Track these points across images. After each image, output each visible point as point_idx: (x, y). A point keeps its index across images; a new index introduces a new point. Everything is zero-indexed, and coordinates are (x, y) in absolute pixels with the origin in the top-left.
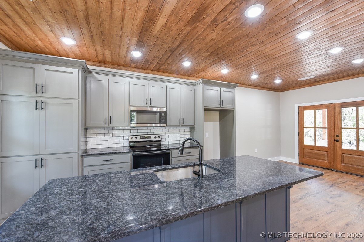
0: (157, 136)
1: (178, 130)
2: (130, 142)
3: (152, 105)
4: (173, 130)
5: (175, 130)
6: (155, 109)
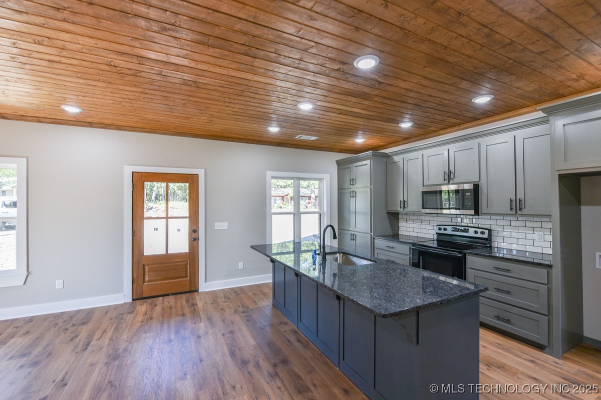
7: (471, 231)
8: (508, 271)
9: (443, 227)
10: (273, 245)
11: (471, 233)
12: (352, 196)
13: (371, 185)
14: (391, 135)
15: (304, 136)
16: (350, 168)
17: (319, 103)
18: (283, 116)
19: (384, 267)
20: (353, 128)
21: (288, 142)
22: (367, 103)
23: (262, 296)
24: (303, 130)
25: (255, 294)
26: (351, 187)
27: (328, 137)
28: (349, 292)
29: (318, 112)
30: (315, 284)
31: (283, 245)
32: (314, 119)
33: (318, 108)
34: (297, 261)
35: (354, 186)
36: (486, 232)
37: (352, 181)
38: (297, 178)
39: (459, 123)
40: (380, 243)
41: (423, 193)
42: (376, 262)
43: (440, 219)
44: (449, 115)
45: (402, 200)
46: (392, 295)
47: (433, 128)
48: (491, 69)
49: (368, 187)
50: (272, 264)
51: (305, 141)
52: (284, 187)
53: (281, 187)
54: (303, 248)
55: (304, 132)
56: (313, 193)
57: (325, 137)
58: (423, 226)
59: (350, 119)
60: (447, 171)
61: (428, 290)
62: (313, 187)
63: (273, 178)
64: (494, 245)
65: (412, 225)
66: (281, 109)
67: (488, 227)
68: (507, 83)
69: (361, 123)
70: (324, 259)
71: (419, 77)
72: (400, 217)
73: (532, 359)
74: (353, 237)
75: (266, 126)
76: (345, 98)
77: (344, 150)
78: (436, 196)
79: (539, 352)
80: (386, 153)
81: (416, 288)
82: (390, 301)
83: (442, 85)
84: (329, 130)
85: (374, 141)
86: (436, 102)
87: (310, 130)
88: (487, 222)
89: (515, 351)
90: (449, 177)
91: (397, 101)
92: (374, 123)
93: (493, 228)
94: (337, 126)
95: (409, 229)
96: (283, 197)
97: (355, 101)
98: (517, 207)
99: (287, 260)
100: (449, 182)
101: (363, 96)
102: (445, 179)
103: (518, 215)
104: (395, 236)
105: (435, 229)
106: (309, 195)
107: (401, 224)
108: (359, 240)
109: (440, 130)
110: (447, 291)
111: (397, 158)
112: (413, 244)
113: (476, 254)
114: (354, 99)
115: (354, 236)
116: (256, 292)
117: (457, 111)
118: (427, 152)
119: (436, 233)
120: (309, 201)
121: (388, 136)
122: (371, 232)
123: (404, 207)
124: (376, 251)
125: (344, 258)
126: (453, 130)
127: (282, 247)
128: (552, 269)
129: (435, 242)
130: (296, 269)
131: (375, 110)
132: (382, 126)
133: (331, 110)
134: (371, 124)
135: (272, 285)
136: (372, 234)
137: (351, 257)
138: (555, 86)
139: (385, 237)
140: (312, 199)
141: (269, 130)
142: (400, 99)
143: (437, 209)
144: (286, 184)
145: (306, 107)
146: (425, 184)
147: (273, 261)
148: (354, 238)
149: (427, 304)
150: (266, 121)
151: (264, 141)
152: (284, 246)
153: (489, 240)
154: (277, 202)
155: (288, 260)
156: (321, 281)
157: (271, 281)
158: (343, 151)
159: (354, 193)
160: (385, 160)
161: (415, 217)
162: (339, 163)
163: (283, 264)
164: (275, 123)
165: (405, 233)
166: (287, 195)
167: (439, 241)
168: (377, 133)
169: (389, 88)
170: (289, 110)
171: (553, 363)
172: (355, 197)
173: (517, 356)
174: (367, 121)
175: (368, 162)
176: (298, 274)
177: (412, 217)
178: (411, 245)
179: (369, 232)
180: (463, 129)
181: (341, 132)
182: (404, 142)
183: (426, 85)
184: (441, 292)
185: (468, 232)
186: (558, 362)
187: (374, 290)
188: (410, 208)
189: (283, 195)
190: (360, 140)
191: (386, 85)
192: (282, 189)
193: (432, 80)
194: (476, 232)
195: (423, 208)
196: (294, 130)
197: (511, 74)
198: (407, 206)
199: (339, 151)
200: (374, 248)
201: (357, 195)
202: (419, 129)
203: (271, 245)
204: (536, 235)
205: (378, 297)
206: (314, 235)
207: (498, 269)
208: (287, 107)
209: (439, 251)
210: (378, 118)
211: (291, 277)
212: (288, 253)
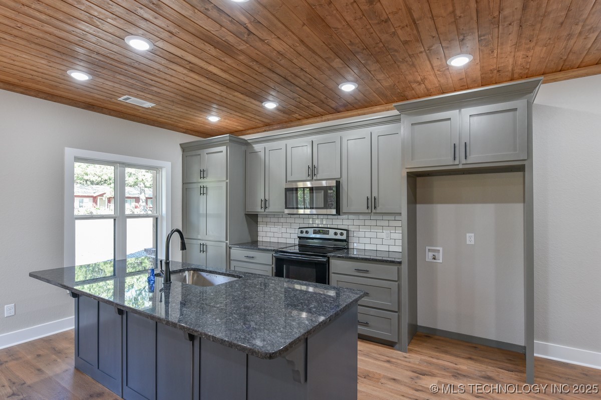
0: (339, 232)
1: (386, 223)
2: (300, 238)
3: (319, 177)
4: (374, 223)
5: (379, 223)
6: (324, 183)
7: (332, 232)
8: (367, 271)
9: (304, 230)
10: (77, 269)
11: (331, 235)
12: (202, 192)
13: (227, 179)
14: (252, 117)
15: (133, 98)
16: (200, 155)
17: (160, 44)
18: (98, 53)
19: (253, 283)
20: (206, 98)
21: (106, 105)
22: (229, 61)
23: (54, 357)
24: (131, 86)
25: (39, 356)
26: (200, 180)
27: (170, 106)
28: (214, 327)
29: (158, 59)
30: (153, 323)
31: (94, 268)
32: (152, 71)
33: (158, 53)
34: (120, 290)
35: (205, 180)
36: (345, 232)
37: (202, 173)
38: (120, 163)
39: (322, 114)
40: (238, 253)
41: (287, 190)
42: (240, 277)
43: (301, 221)
44: (316, 100)
45: (263, 199)
46: (273, 321)
47: (296, 116)
48: (364, 49)
49: (223, 181)
50: (73, 300)
51: (134, 107)
52: (98, 184)
53: (92, 183)
54: (129, 270)
55: (133, 91)
56: (143, 194)
57: (167, 105)
58: (284, 230)
59: (204, 83)
60: (311, 166)
61: (313, 306)
62: (142, 185)
63: (78, 159)
64: (351, 246)
65: (273, 229)
66: (94, 39)
67: (345, 227)
68: (372, 72)
69: (218, 92)
70: (168, 281)
71: (295, 37)
72: (260, 219)
73: (388, 359)
74: (203, 248)
75: (63, 68)
76: (201, 45)
77: (191, 130)
78: (293, 193)
79: (391, 350)
80: (245, 140)
81: (298, 306)
82: (273, 331)
83: (317, 57)
84: (172, 95)
85: (231, 122)
86: (306, 80)
87: (144, 91)
88: (346, 222)
89: (374, 355)
90: (312, 172)
91: (265, 67)
92: (234, 96)
93: (351, 228)
94: (185, 90)
95: (269, 234)
96: (95, 199)
97: (214, 54)
98: (372, 205)
99: (102, 290)
100: (312, 179)
101: (226, 49)
102: (309, 175)
103: (372, 214)
104: (253, 243)
105: (296, 232)
106: (137, 196)
107: (260, 229)
108: (211, 251)
109: (303, 119)
110: (331, 303)
111: (257, 147)
112: (277, 251)
113: (339, 257)
114: (213, 51)
115: (205, 246)
116: (41, 353)
117: (323, 97)
118: (291, 142)
119: (298, 237)
120: (137, 204)
121: (248, 118)
122: (227, 240)
123: (266, 208)
124: (233, 264)
125: (195, 278)
126: (315, 120)
127: (93, 271)
128: (401, 265)
129: (297, 247)
130: (117, 301)
131: (239, 76)
132: (243, 102)
133: (179, 60)
134: (230, 97)
135: (73, 333)
136: (228, 242)
137: (204, 274)
138: (404, 86)
139: (242, 245)
140: (141, 201)
141: (69, 77)
142: (269, 66)
143: (293, 208)
144: (100, 179)
145: (139, 45)
146: (288, 180)
147: (76, 295)
148: (205, 250)
149: (317, 326)
150: (64, 57)
151: (61, 97)
152: (97, 269)
153: (346, 241)
154: (84, 204)
155: (104, 291)
156: (162, 315)
157: (73, 327)
158: (190, 132)
159: (205, 189)
160: (243, 148)
161: (275, 220)
162: (185, 148)
163: (95, 297)
164: (81, 64)
165: (265, 239)
166: (102, 195)
167: (301, 246)
168: (236, 111)
169: (259, 44)
170: (109, 44)
171: (402, 358)
172: (206, 194)
173: (376, 359)
174: (227, 90)
175: (223, 148)
176: (122, 311)
177: (273, 220)
178: (274, 252)
179: (225, 240)
180: (325, 121)
181: (190, 102)
182: (264, 128)
183: (301, 53)
184: (326, 306)
185: (328, 234)
186: (406, 356)
187: (249, 318)
188: (272, 208)
189: (95, 195)
190: (214, 119)
191: (257, 39)
192: (94, 186)
193: (307, 46)
194: (336, 234)
195: (286, 208)
196: (116, 85)
197: (377, 61)
198: (269, 206)
199: (184, 131)
200: (230, 260)
201: (210, 192)
202: (282, 114)
203: (72, 269)
204: (384, 234)
205: (257, 327)
206: (146, 250)
207: (358, 270)
208: (105, 37)
209: (300, 257)
210: (241, 88)
211: (109, 315)
212: (105, 279)
